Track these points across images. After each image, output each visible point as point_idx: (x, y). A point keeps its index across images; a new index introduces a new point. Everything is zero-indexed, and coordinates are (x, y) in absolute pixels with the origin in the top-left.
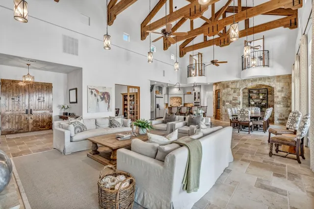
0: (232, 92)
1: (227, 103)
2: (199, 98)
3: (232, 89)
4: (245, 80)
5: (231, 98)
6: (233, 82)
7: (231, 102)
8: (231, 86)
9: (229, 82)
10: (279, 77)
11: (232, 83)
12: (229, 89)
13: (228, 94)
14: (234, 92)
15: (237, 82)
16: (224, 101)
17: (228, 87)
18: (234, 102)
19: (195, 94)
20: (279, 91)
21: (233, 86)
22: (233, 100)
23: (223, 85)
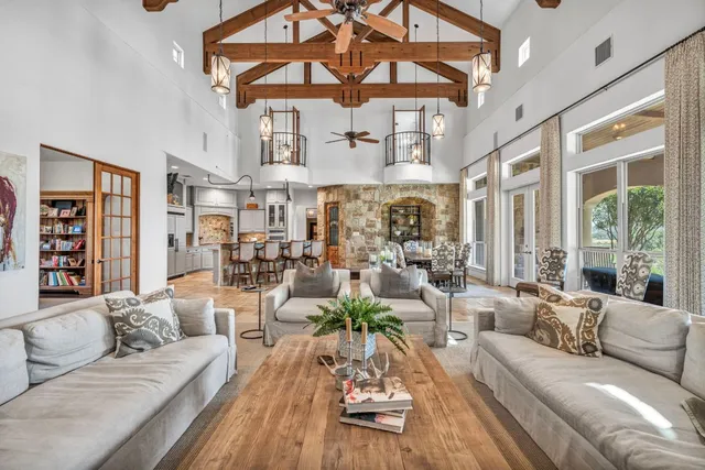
0: (364, 209)
1: (355, 234)
2: (282, 219)
3: (365, 202)
4: (389, 186)
5: (362, 222)
6: (368, 188)
7: (363, 232)
8: (363, 197)
9: (359, 186)
10: (442, 186)
11: (364, 189)
12: (359, 202)
13: (357, 214)
14: (370, 209)
15: (375, 188)
16: (349, 229)
17: (357, 197)
18: (369, 230)
19: (272, 209)
20: (442, 213)
21: (367, 196)
22: (368, 226)
23: (348, 193)
